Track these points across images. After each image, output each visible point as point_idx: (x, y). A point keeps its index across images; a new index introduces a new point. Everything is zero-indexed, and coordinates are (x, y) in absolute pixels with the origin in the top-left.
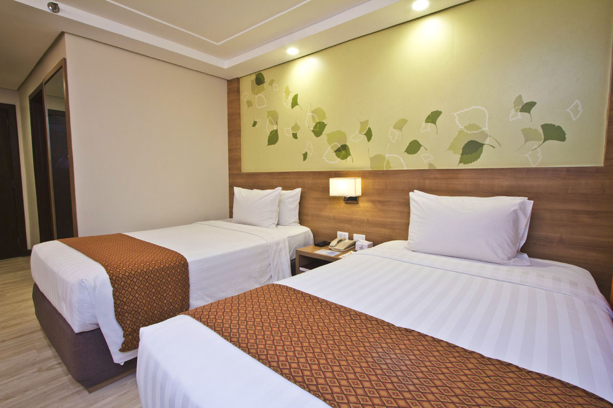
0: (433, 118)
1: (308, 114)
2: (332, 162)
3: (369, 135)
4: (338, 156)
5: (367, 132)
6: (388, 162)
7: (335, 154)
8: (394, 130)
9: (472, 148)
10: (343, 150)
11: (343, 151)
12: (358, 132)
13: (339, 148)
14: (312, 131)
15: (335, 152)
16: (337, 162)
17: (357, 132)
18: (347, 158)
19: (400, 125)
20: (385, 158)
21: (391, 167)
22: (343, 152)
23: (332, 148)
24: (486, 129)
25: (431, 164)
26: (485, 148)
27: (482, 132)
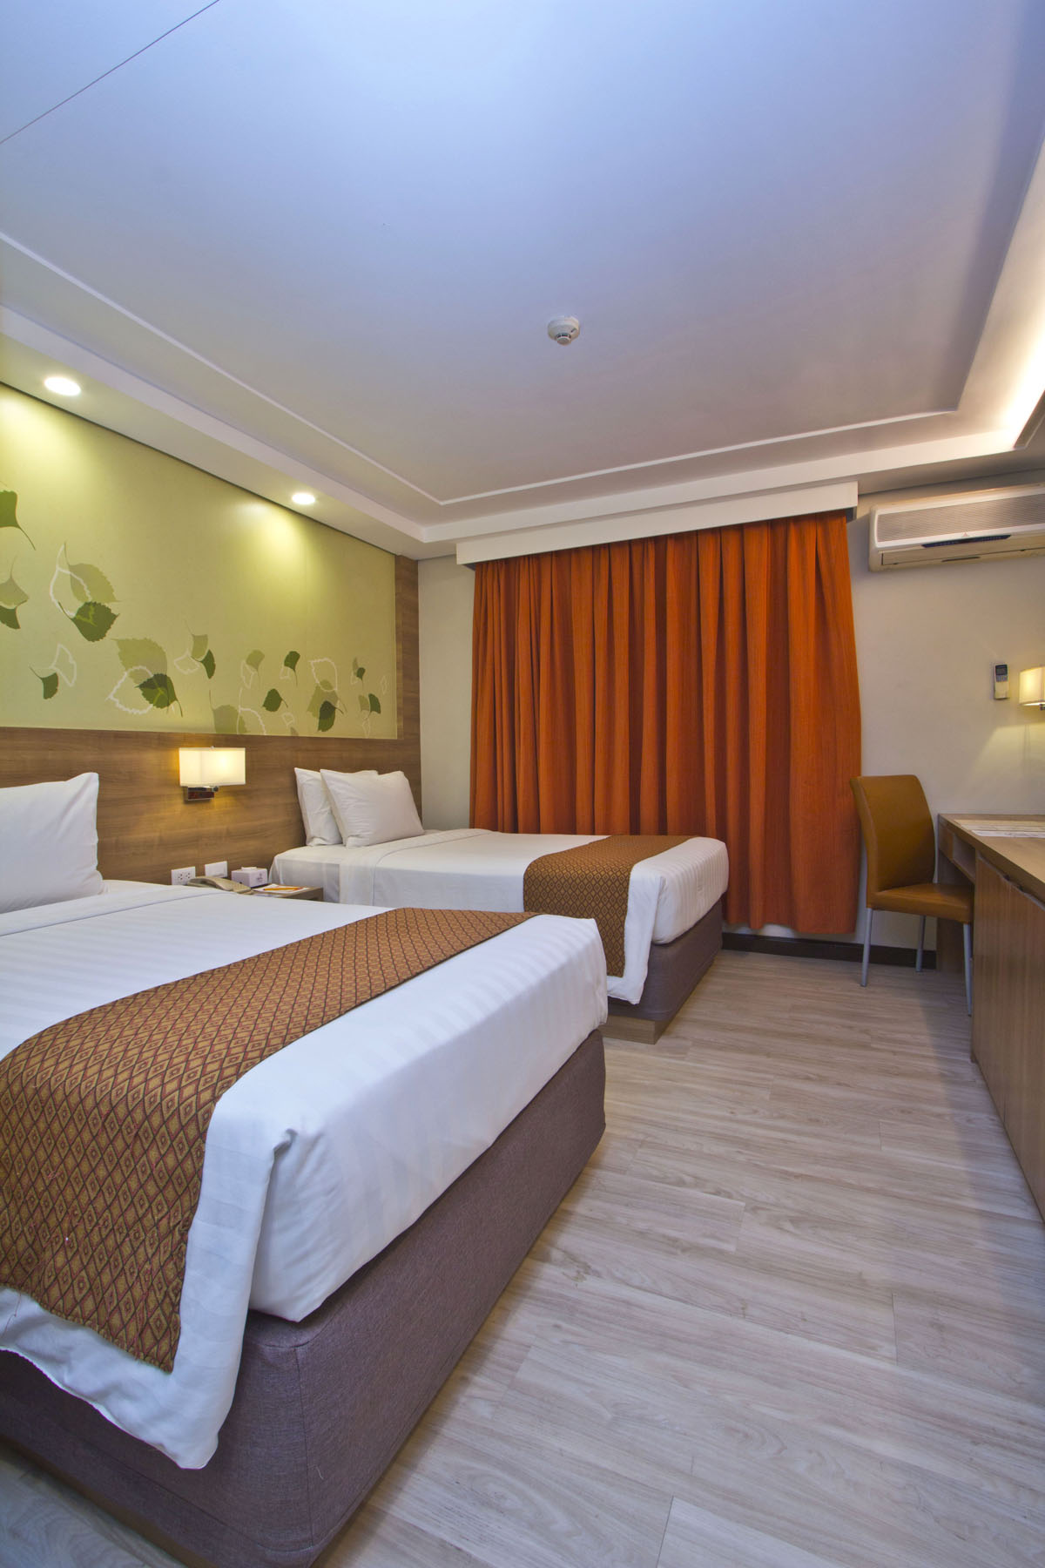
0: (292, 660)
1: (58, 568)
2: (136, 712)
3: (209, 664)
4: (150, 699)
5: (206, 657)
6: (242, 722)
7: (140, 692)
8: (247, 666)
9: (327, 712)
10: (160, 686)
11: (158, 688)
12: (190, 655)
13: (150, 680)
14: (74, 620)
15: (142, 686)
16: (145, 711)
17: (188, 653)
18: (168, 705)
19: (255, 660)
20: (237, 714)
21: (246, 731)
22: (161, 691)
23: (131, 675)
24: (336, 689)
25: (292, 729)
26: (337, 713)
27: (334, 693)
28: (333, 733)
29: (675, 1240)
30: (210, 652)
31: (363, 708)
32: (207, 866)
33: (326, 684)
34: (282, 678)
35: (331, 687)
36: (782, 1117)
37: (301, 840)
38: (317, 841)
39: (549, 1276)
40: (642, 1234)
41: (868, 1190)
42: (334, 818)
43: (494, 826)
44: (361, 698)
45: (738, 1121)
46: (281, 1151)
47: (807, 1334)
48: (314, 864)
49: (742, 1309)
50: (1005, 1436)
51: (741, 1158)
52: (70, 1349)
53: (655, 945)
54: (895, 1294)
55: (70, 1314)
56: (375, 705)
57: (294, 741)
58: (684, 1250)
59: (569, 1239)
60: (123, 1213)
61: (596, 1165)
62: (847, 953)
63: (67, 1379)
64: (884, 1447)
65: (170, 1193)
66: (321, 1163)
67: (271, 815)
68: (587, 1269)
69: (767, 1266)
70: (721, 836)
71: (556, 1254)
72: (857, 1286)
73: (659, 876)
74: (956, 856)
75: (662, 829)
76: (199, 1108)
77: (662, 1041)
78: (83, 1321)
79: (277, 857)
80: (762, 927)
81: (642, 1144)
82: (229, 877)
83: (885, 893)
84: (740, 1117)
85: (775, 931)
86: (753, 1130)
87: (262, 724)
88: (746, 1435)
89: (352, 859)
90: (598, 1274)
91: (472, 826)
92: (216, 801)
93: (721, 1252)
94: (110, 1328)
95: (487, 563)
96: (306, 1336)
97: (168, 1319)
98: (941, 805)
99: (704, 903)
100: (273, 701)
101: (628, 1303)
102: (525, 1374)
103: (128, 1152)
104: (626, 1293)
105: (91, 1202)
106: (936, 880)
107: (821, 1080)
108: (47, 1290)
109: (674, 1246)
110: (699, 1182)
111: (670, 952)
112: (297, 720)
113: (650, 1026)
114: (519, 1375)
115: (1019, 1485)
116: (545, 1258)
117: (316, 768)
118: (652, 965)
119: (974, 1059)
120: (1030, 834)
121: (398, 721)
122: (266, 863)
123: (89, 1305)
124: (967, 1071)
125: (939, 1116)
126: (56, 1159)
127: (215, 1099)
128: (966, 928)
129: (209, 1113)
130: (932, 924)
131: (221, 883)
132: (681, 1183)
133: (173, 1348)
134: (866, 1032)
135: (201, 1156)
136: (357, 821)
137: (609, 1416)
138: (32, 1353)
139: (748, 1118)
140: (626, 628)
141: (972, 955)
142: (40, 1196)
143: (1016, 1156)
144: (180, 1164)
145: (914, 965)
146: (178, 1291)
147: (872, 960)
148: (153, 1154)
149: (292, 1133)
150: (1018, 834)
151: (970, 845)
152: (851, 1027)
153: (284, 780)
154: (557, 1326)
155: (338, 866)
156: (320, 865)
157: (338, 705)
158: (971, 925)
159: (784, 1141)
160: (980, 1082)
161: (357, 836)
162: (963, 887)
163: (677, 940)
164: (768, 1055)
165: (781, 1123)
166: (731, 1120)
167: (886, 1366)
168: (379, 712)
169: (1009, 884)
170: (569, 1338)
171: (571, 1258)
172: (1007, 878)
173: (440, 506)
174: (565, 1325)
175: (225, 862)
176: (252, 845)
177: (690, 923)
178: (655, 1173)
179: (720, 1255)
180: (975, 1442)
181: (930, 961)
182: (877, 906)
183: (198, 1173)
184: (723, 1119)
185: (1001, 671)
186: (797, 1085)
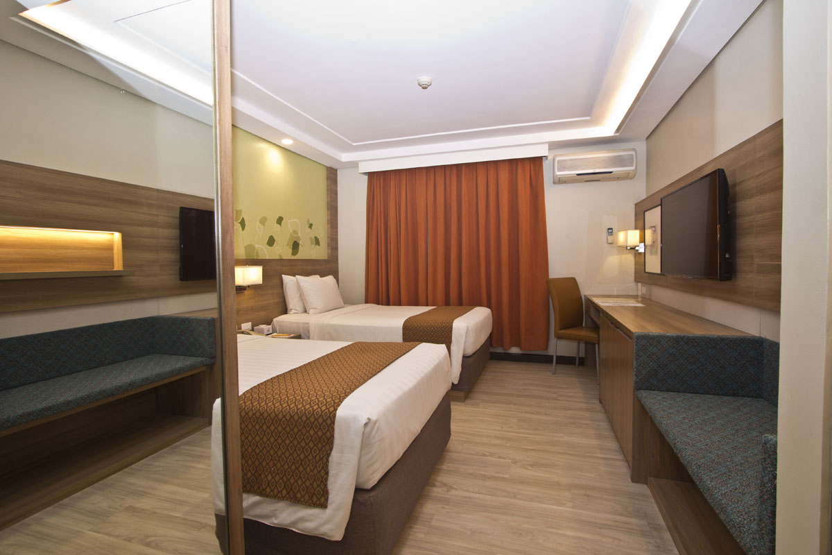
0: (280, 220)
3: (243, 224)
5: (241, 221)
6: (257, 253)
8: (260, 224)
9: (295, 246)
19: (263, 221)
20: (255, 248)
24: (299, 235)
25: (280, 255)
26: (300, 246)
27: (299, 237)
28: (299, 256)
29: (485, 475)
30: (243, 218)
31: (312, 244)
32: (242, 325)
33: (295, 232)
34: (275, 230)
35: (297, 234)
36: (523, 428)
37: (285, 311)
38: (293, 311)
39: (437, 491)
40: (471, 474)
41: (559, 453)
42: (302, 299)
43: (378, 302)
44: (311, 238)
45: (505, 431)
46: (366, 425)
47: (539, 502)
48: (295, 323)
49: (515, 496)
50: (611, 526)
51: (508, 445)
52: (276, 510)
53: (465, 357)
54: (570, 487)
55: (277, 497)
56: (317, 242)
57: (281, 261)
58: (489, 478)
59: (442, 478)
60: (299, 456)
61: (448, 451)
62: (547, 360)
63: (276, 522)
64: (569, 533)
65: (320, 446)
66: (378, 430)
67: (271, 299)
68: (451, 488)
69: (523, 481)
70: (489, 306)
71: (437, 484)
72: (558, 486)
73: (466, 325)
74: (593, 314)
75: (460, 303)
76: (330, 413)
77: (467, 401)
78: (282, 498)
79: (275, 320)
80: (510, 348)
81: (466, 442)
82: (253, 330)
83: (562, 331)
84: (505, 429)
85: (515, 350)
86: (511, 434)
87: (266, 253)
88: (520, 534)
89: (314, 320)
90: (456, 489)
91: (367, 302)
92: (246, 292)
93: (504, 478)
94: (296, 498)
95: (374, 172)
96: (373, 494)
97: (323, 490)
98: (586, 291)
99: (483, 338)
100: (271, 241)
101: (470, 498)
102: (434, 523)
103: (300, 433)
104: (468, 494)
105: (283, 453)
106: (584, 325)
107: (538, 413)
108: (264, 490)
109: (485, 477)
110: (491, 454)
111: (470, 360)
112: (281, 251)
113: (462, 394)
114: (432, 524)
115: (614, 539)
116: (434, 485)
117: (294, 275)
118: (463, 365)
119: (601, 402)
120: (621, 304)
121: (328, 249)
122: (269, 322)
123: (284, 492)
124: (598, 406)
125: (587, 424)
126: (265, 439)
127: (336, 410)
128: (597, 346)
129: (335, 415)
130: (582, 346)
131: (251, 332)
132: (484, 455)
133: (327, 500)
134: (556, 393)
135: (333, 430)
136: (315, 301)
137: (469, 533)
138: (257, 516)
139: (508, 429)
140: (443, 207)
141: (599, 357)
142: (257, 455)
143: (616, 437)
144: (324, 434)
145: (575, 364)
146: (326, 480)
147: (557, 363)
148: (312, 432)
149: (369, 419)
150: (617, 304)
151: (598, 309)
152: (549, 391)
153: (277, 281)
154: (443, 507)
155: (308, 323)
156: (298, 323)
157: (300, 243)
158: (599, 344)
159: (525, 437)
160: (603, 411)
161: (314, 308)
162: (596, 328)
163: (473, 354)
164: (515, 404)
165: (523, 431)
166: (502, 431)
167: (569, 509)
168: (319, 245)
169: (612, 326)
170: (448, 510)
171: (444, 485)
172: (612, 323)
173: (352, 145)
174: (446, 507)
175: (250, 323)
176: (263, 314)
177: (478, 347)
178: (474, 452)
179: (503, 479)
180: (600, 528)
181: (582, 362)
182: (559, 337)
183: (333, 436)
184: (499, 430)
185: (610, 231)
186: (528, 416)
